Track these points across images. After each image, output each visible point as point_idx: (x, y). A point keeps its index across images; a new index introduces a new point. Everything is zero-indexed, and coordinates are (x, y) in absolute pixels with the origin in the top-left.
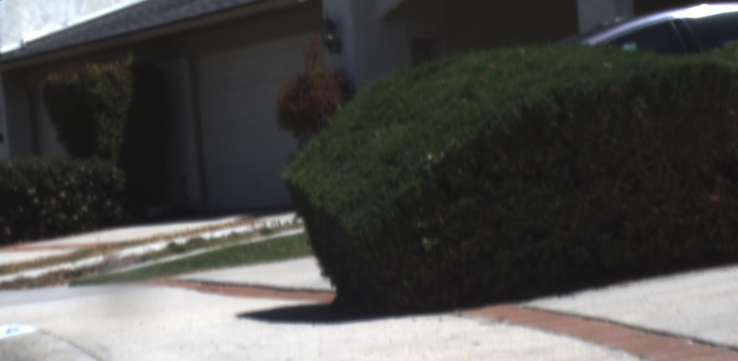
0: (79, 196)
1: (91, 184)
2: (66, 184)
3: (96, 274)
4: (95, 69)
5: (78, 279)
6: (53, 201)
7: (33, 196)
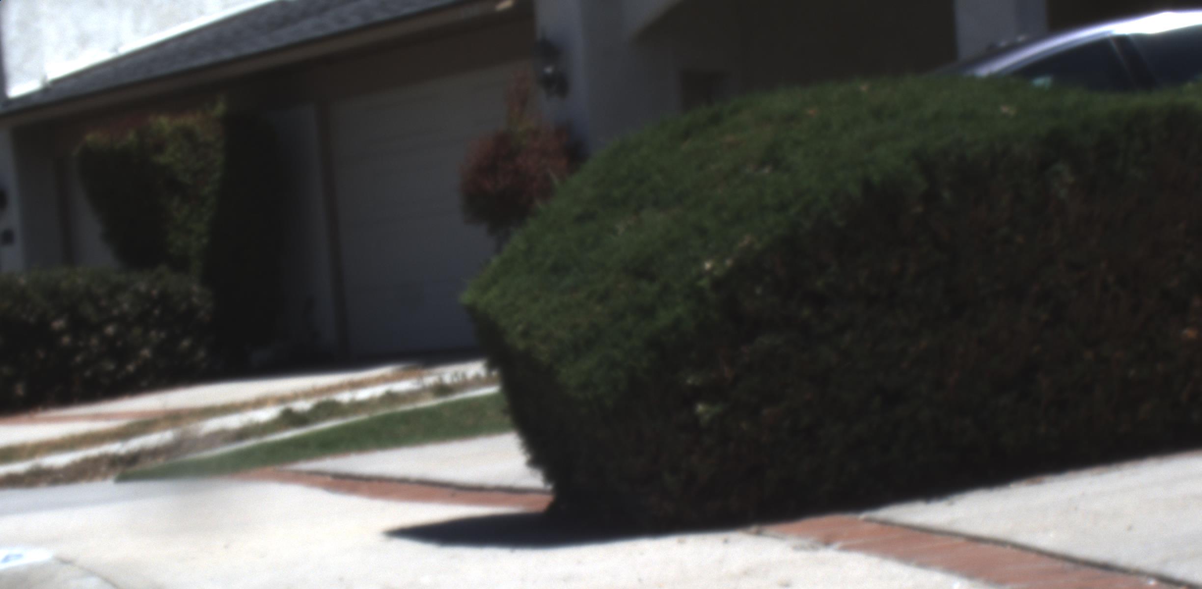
0: (137, 331)
1: (157, 312)
2: (115, 312)
3: (161, 461)
4: (164, 123)
5: (131, 470)
6: (94, 341)
7: (61, 333)
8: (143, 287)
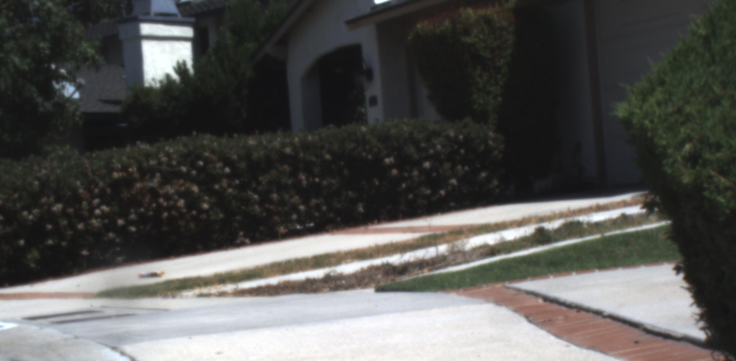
0: (447, 166)
1: (462, 151)
2: (431, 151)
4: (470, 13)
6: (415, 173)
7: (391, 167)
8: (452, 134)
